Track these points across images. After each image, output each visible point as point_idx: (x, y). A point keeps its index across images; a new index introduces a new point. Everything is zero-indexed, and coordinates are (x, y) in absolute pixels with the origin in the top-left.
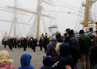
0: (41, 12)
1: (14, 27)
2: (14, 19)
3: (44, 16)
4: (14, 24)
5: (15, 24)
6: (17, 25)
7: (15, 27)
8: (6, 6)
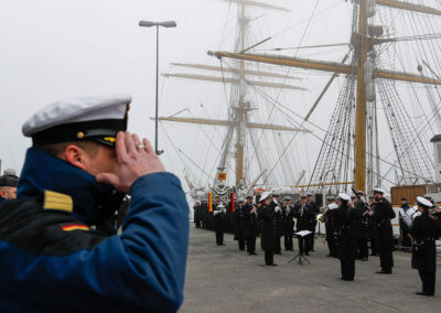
0: (373, 56)
1: (236, 146)
2: (234, 109)
3: (394, 79)
4: (235, 134)
5: (239, 133)
6: (248, 137)
7: (240, 148)
8: (210, 53)
